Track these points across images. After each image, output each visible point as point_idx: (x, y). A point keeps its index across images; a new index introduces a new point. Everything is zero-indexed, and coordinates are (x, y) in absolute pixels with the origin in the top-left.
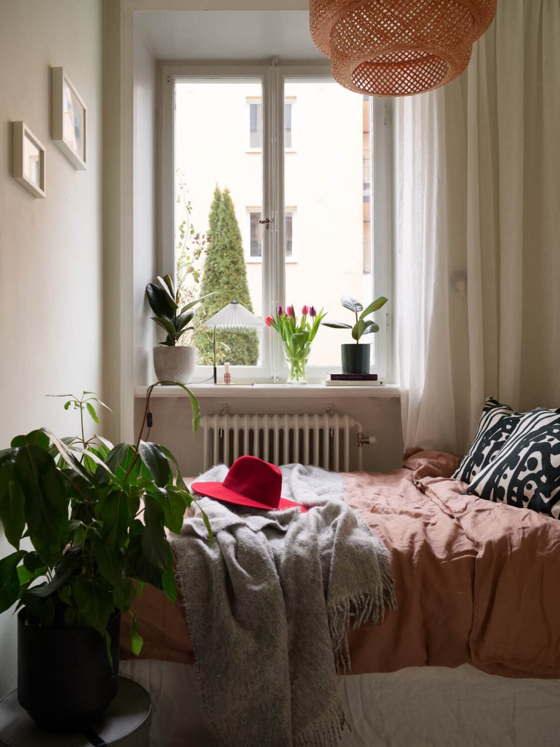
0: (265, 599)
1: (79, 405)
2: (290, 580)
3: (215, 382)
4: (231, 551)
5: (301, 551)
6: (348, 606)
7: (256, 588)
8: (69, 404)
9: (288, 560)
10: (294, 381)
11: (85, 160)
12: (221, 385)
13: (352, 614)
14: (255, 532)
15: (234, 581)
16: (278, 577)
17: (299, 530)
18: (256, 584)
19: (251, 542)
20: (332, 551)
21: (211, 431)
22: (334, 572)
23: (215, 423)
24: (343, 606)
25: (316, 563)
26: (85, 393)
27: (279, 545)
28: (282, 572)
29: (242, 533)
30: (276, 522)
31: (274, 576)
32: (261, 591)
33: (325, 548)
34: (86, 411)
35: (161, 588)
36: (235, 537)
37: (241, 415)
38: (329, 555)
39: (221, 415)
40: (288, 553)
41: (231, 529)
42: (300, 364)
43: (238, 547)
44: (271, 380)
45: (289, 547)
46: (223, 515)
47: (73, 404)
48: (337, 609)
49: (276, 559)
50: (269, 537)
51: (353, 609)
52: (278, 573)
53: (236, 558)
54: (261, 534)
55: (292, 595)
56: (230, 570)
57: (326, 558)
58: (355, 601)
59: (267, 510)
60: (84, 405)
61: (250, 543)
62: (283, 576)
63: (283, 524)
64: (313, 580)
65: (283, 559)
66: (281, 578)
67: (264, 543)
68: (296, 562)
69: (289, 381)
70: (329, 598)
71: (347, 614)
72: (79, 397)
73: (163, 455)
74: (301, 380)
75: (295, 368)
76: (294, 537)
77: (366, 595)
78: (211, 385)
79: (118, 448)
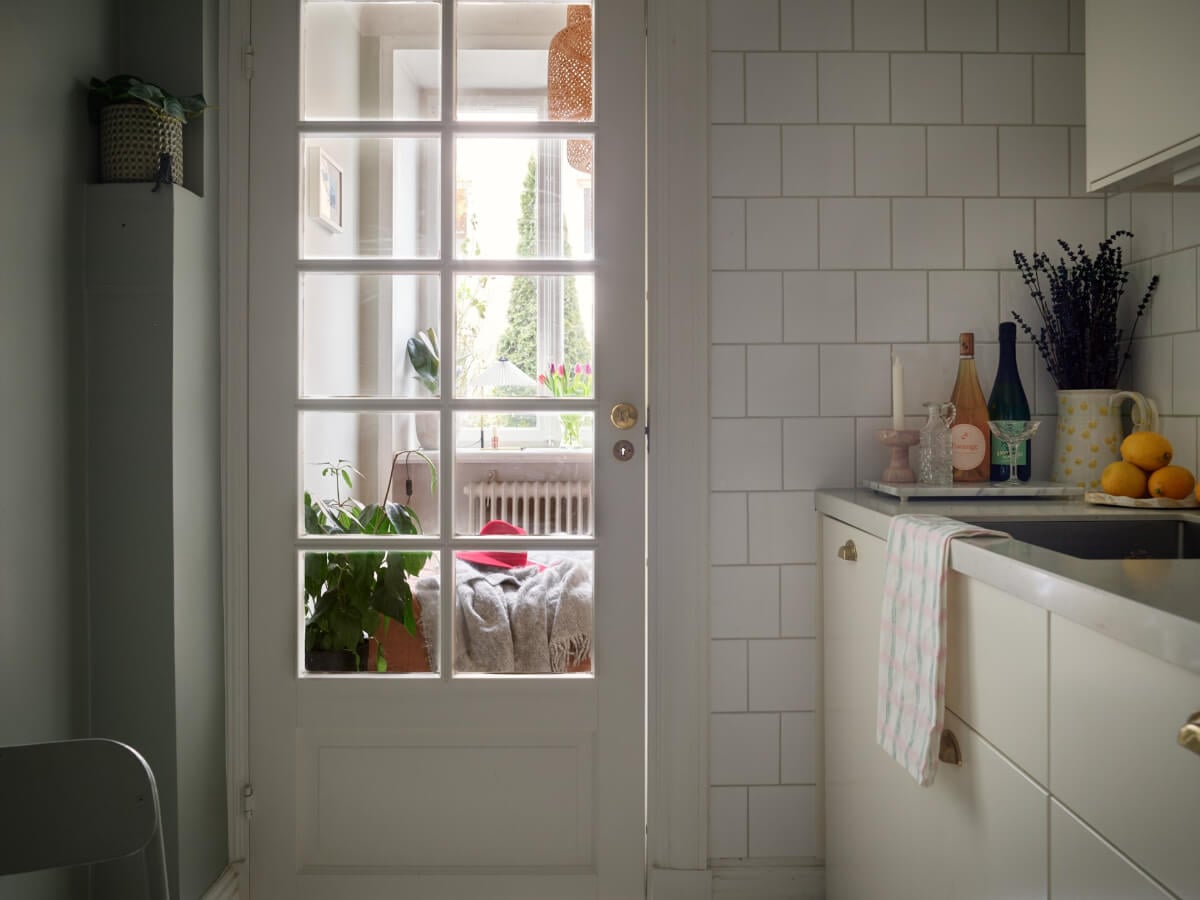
0: (495, 639)
1: (335, 472)
2: (518, 626)
3: (482, 447)
4: (469, 601)
5: (531, 601)
6: (568, 646)
7: (487, 630)
8: (326, 471)
9: (519, 607)
10: (567, 445)
11: (341, 225)
12: (489, 450)
13: (572, 653)
14: (494, 586)
15: (470, 625)
16: (508, 621)
17: (533, 584)
18: (487, 627)
19: (487, 592)
20: (558, 601)
21: (477, 500)
22: (558, 617)
23: (481, 491)
24: (562, 645)
25: (542, 610)
26: (340, 461)
27: (513, 597)
28: (513, 617)
29: (480, 586)
30: (514, 578)
31: (505, 621)
32: (492, 633)
33: (553, 598)
34: (341, 477)
35: (403, 623)
36: (474, 589)
37: (510, 482)
38: (555, 604)
39: (489, 483)
40: (520, 601)
41: (471, 583)
42: (574, 427)
43: (475, 598)
44: (546, 444)
45: (521, 597)
46: (466, 571)
47: (330, 470)
48: (558, 648)
49: (509, 608)
50: (505, 590)
51: (572, 648)
52: (509, 618)
53: (473, 606)
54: (499, 588)
55: (520, 637)
56: (467, 615)
57: (551, 607)
58: (574, 642)
59: (507, 568)
60: (340, 472)
61: (486, 594)
62: (513, 620)
63: (520, 580)
64: (538, 623)
65: (514, 608)
66: (511, 622)
67: (499, 594)
68: (526, 611)
69: (562, 444)
70: (552, 639)
71: (567, 652)
72: (335, 464)
73: (407, 514)
74: (575, 443)
75: (569, 432)
76: (527, 590)
77: (584, 637)
78: (477, 450)
79: (368, 508)
